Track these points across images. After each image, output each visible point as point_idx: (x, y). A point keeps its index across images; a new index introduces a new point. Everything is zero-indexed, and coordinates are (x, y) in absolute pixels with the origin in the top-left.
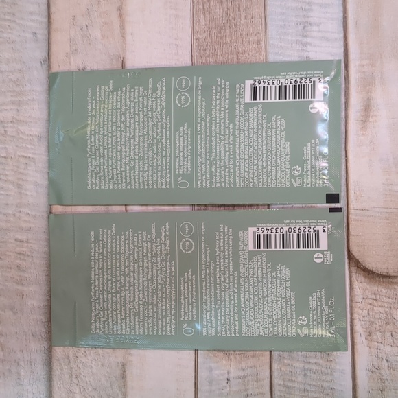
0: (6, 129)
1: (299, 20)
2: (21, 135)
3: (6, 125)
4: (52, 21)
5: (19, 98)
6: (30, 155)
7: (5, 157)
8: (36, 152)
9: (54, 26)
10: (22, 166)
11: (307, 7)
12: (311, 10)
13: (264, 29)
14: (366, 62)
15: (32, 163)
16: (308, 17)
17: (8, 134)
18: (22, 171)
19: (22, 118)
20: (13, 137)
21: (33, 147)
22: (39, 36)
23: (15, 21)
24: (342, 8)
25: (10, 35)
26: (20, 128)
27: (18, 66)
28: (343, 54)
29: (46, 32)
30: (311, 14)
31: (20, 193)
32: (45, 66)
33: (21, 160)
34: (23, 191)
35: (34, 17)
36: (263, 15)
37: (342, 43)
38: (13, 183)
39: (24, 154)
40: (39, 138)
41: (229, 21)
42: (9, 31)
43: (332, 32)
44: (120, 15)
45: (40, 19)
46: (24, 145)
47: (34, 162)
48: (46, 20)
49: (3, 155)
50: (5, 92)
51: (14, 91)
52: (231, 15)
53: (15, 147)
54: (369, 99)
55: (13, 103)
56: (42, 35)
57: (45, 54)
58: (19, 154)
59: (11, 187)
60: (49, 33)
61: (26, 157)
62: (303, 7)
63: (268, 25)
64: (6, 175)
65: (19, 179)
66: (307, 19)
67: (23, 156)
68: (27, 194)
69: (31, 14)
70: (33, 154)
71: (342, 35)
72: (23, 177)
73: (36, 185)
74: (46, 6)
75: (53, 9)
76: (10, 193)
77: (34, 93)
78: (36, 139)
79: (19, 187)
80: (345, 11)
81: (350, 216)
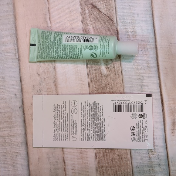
0: (6, 140)
1: (138, 84)
2: (13, 142)
3: (5, 138)
4: (23, 88)
5: (10, 125)
6: (18, 151)
7: (6, 153)
8: (21, 150)
9: (24, 91)
10: (14, 157)
11: (142, 78)
12: (144, 79)
13: (123, 88)
14: (171, 102)
15: (19, 155)
16: (143, 82)
17: (7, 142)
18: (15, 159)
19: (12, 134)
20: (9, 143)
21: (19, 147)
22: (17, 96)
23: (5, 89)
24: (158, 78)
25: (3, 96)
26: (12, 139)
27: (9, 110)
28: (160, 99)
29: (21, 94)
30: (144, 81)
31: (15, 170)
32: (21, 109)
33: (14, 154)
34: (16, 168)
35: (15, 87)
36: (122, 82)
37: (159, 94)
38: (11, 165)
39: (15, 151)
40: (22, 143)
41: (106, 85)
42: (3, 94)
43: (154, 89)
44: (55, 85)
45: (17, 87)
46: (14, 147)
47: (20, 154)
48: (20, 88)
49: (5, 152)
50: (3, 122)
51: (8, 122)
52: (107, 82)
53: (10, 148)
54: (174, 119)
55: (7, 127)
56: (19, 95)
57: (21, 104)
58: (12, 151)
59: (10, 166)
60: (22, 94)
61: (16, 152)
62: (140, 78)
63: (125, 87)
64: (7, 161)
65: (13, 163)
66: (142, 83)
67: (15, 152)
68: (17, 170)
69: (13, 85)
70: (19, 150)
71: (159, 90)
72: (16, 162)
73: (22, 165)
74: (20, 82)
75: (23, 83)
76: (10, 169)
77: (17, 122)
78: (20, 144)
79: (14, 166)
80: (160, 79)
81: (171, 173)
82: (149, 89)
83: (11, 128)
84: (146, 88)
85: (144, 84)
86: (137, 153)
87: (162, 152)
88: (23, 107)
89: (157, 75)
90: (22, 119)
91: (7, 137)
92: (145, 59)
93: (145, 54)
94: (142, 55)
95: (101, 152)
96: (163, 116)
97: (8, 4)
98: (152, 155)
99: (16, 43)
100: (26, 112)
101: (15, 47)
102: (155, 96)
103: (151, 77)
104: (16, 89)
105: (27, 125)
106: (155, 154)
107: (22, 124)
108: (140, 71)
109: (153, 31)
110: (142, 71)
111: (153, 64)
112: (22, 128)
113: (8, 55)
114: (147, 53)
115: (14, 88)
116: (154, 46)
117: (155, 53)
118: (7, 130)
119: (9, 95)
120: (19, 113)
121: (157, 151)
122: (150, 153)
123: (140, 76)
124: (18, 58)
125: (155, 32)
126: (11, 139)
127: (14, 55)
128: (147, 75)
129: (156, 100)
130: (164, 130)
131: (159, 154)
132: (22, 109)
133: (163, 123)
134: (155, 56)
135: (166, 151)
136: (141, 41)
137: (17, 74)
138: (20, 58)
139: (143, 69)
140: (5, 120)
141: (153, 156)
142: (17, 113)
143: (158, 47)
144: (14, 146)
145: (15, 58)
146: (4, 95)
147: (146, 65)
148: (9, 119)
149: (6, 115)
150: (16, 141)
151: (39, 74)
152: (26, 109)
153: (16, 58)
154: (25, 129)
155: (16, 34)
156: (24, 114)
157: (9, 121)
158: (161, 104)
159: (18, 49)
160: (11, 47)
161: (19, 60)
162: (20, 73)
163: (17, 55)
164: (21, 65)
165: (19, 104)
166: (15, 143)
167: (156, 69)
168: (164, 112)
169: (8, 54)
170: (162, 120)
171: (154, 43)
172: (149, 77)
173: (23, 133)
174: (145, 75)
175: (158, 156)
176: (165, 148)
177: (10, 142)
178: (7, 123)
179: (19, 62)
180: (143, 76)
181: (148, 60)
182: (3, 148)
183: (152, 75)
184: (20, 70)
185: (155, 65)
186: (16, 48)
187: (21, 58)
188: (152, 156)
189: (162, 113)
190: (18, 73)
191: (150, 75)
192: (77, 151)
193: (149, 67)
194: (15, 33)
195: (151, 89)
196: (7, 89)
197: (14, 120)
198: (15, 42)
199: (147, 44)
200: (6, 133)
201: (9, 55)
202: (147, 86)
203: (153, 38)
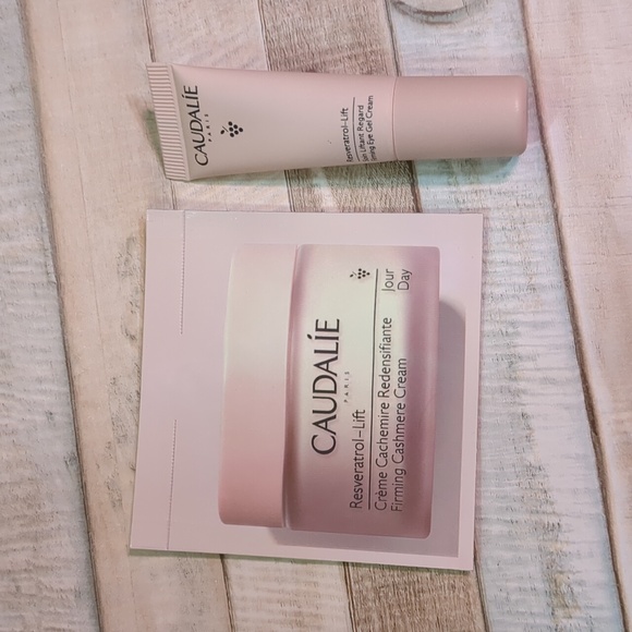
82: (539, 370)
83: (36, 539)
84: (530, 365)
85: (520, 350)
86: (509, 612)
87: (601, 608)
88: (78, 458)
89: (568, 317)
90: (78, 504)
91: (23, 575)
92: (518, 258)
93: (516, 240)
94: (507, 246)
95: (375, 616)
96: (599, 469)
97: (13, 90)
98: (564, 617)
99: (45, 225)
100: (90, 479)
101: (42, 239)
102: (565, 394)
103: (544, 325)
104: (51, 395)
105: (96, 525)
106: (577, 613)
107: (75, 522)
108: (501, 306)
109: (542, 155)
110: (511, 305)
111: (549, 276)
112: (79, 538)
113: (20, 273)
114: (523, 237)
115: (44, 392)
116: (549, 211)
117: (552, 236)
118: (23, 549)
119: (28, 417)
120: (65, 484)
121: (581, 602)
122: (560, 612)
123: (502, 322)
124: (54, 280)
125: (547, 158)
126: (40, 582)
127: (40, 270)
128: (530, 318)
129: (567, 408)
130: (604, 523)
131: (594, 614)
132: (75, 467)
133: (599, 495)
134: (555, 245)
135: (617, 601)
136: (500, 193)
137: (52, 340)
138: (62, 281)
139: (513, 296)
140: (15, 509)
141: (570, 621)
142: (58, 481)
143: (564, 211)
144: (49, 605)
145: (45, 279)
146: (8, 417)
147: (523, 280)
148: (30, 506)
149: (19, 492)
150: (56, 586)
151: (133, 334)
152: (89, 466)
153: (49, 282)
154: (90, 540)
155: (47, 197)
156: (83, 487)
157: (30, 513)
158: (587, 422)
159: (54, 248)
160: (29, 241)
161: (59, 287)
162: (63, 333)
163: (51, 270)
164: (67, 303)
165: (63, 448)
166: (55, 595)
167: (561, 293)
168: (602, 454)
169: (20, 269)
170: (597, 484)
171: (548, 201)
172: (535, 325)
173: (83, 556)
174: (520, 317)
175: (589, 620)
176: (615, 589)
177: (33, 592)
178: (22, 522)
179: (59, 294)
180: (513, 324)
181: (530, 263)
182: (12, 614)
183: (547, 317)
184: (63, 323)
185: (558, 278)
186: (48, 245)
187: (67, 281)
188: (564, 621)
189: (593, 459)
190: (59, 335)
191: (540, 318)
192: (281, 617)
193: (533, 288)
194: (40, 189)
195: (546, 369)
196: (18, 395)
197: (47, 508)
198: (42, 223)
199: (520, 202)
200: (21, 557)
201: (23, 273)
202: (532, 358)
203: (541, 179)
